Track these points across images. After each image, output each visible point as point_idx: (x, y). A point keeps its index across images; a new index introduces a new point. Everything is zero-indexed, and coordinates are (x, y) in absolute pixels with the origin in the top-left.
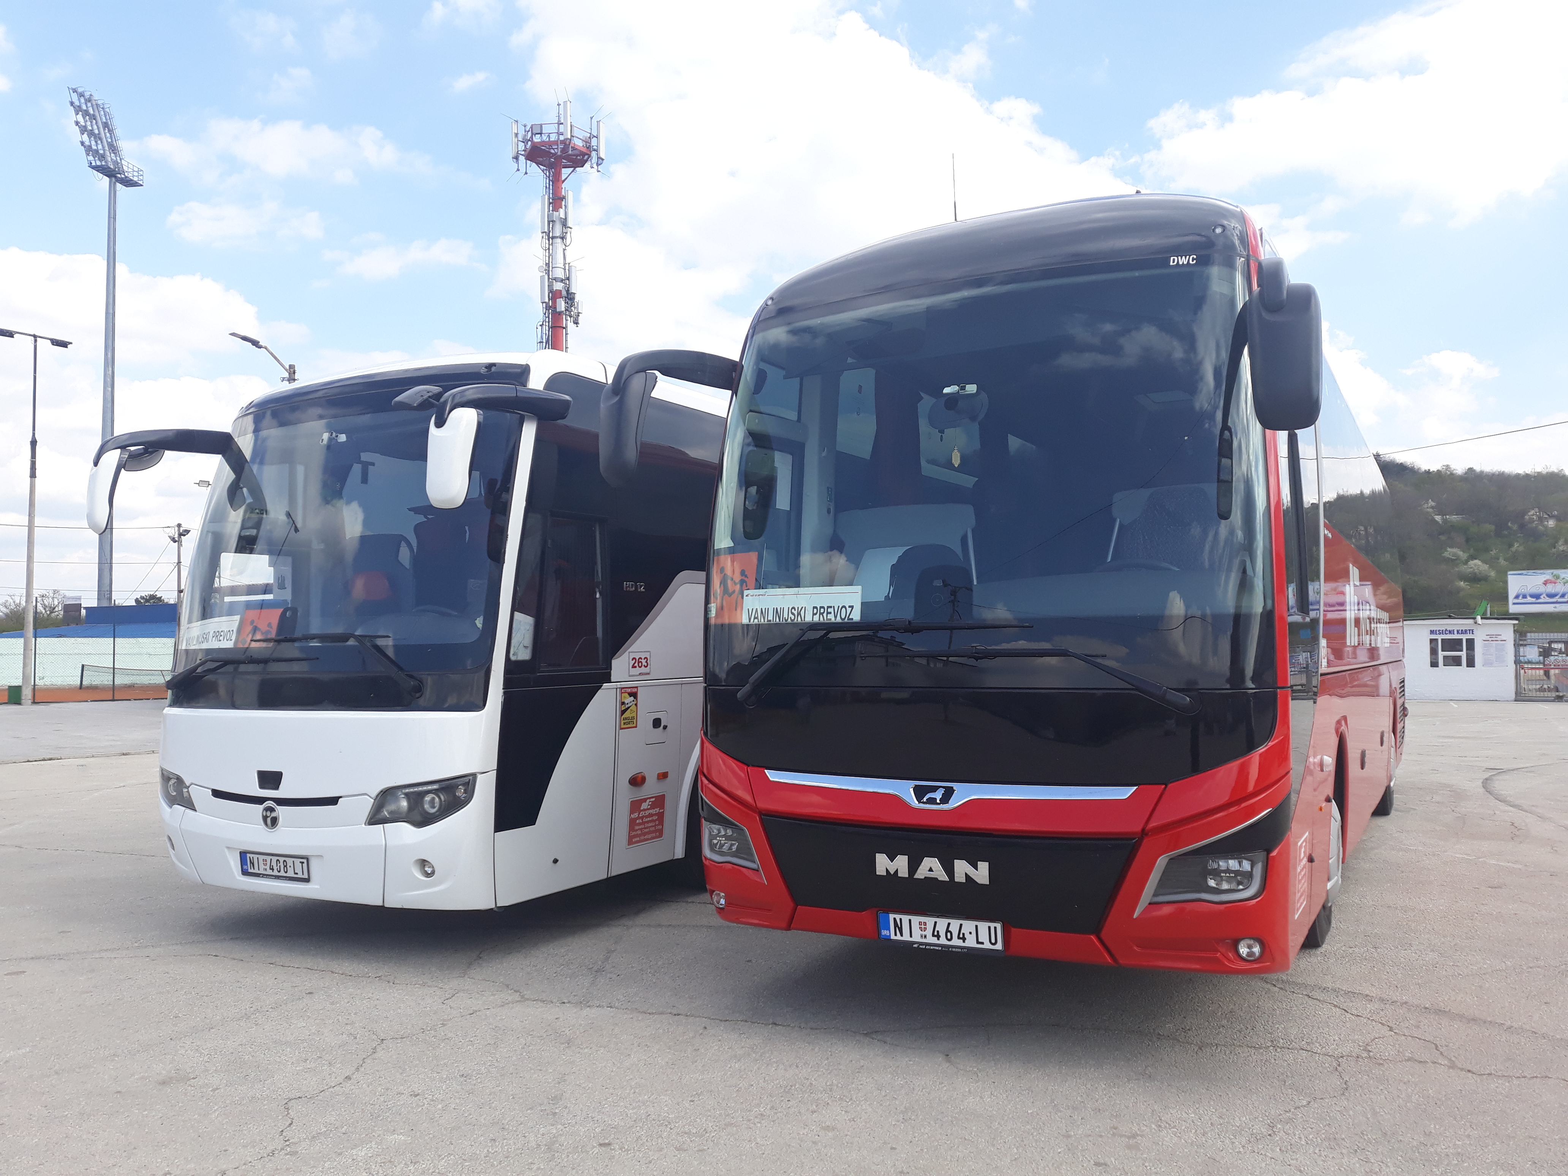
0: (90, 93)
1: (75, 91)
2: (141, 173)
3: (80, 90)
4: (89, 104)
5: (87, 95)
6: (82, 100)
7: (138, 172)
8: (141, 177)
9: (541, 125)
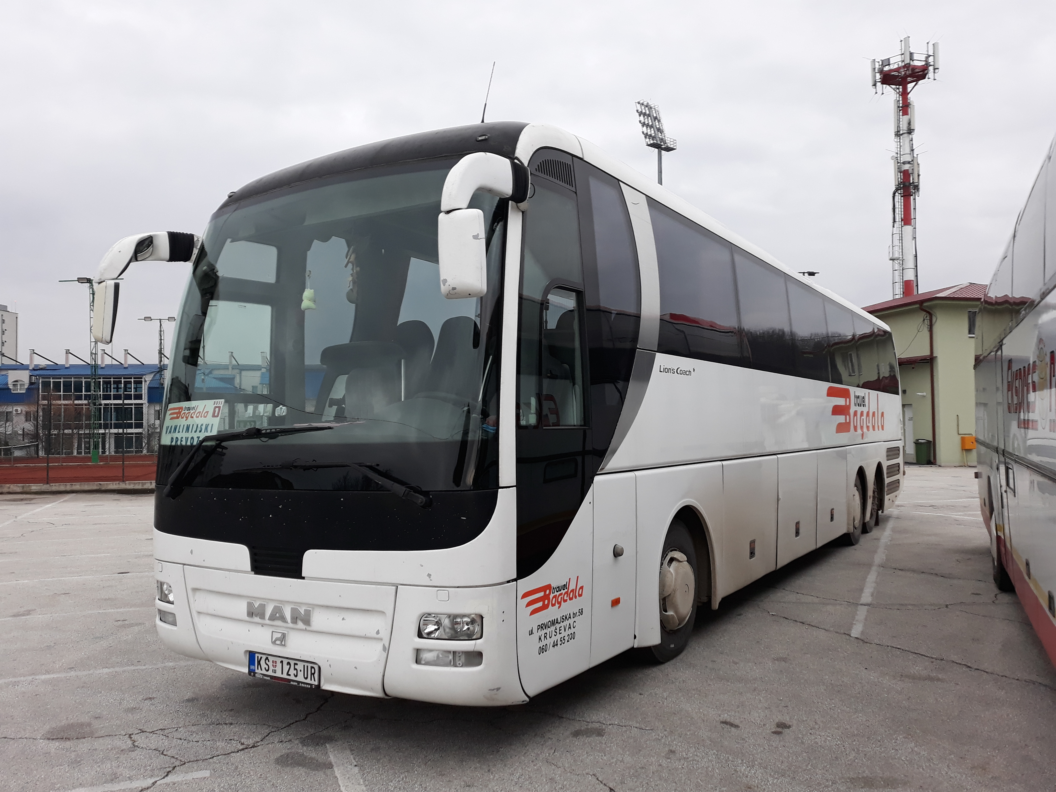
0: (646, 102)
3: (641, 102)
4: (647, 109)
6: (643, 107)
7: (674, 141)
8: (675, 144)
9: (889, 59)
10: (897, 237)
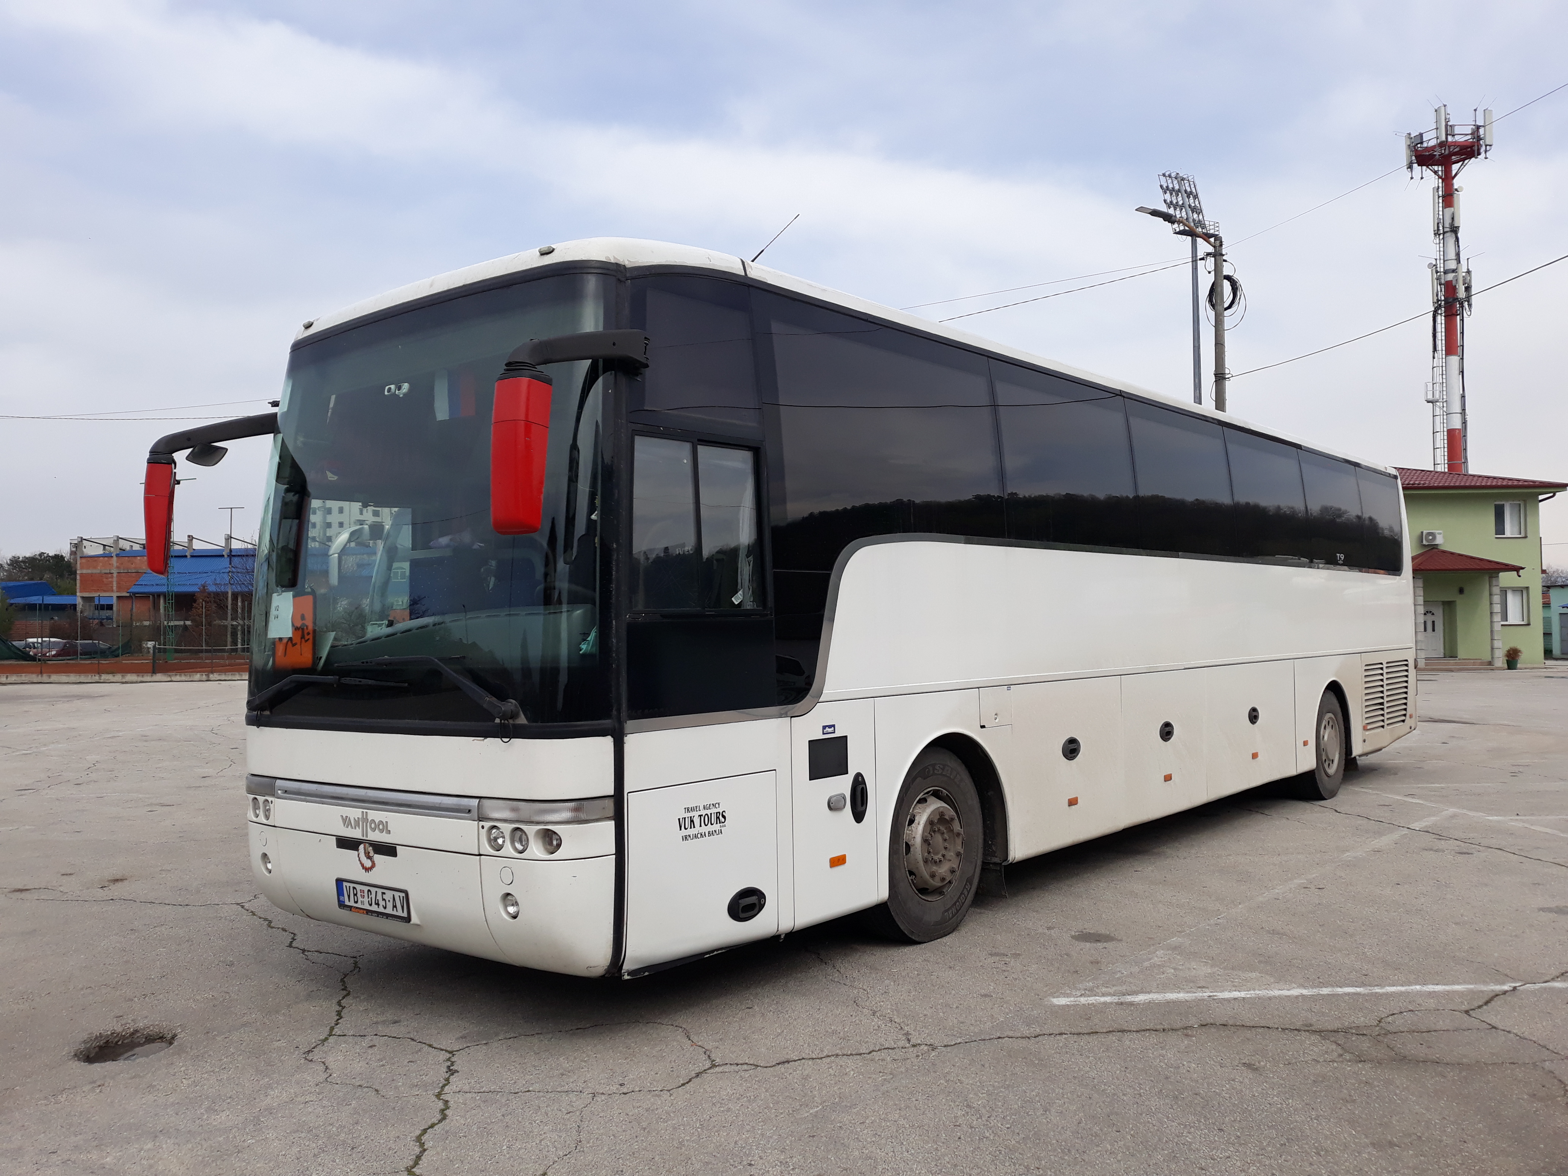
0: (1175, 173)
1: (1164, 175)
2: (1217, 225)
3: (1167, 174)
4: (1175, 182)
5: (1173, 175)
6: (1170, 181)
7: (1214, 225)
8: (1217, 229)
9: (1421, 135)
10: (1438, 371)
